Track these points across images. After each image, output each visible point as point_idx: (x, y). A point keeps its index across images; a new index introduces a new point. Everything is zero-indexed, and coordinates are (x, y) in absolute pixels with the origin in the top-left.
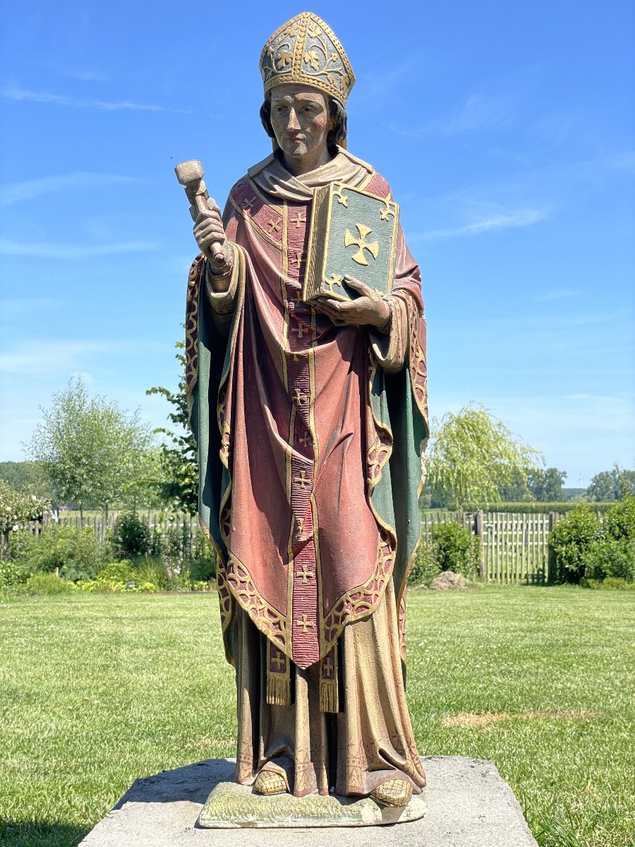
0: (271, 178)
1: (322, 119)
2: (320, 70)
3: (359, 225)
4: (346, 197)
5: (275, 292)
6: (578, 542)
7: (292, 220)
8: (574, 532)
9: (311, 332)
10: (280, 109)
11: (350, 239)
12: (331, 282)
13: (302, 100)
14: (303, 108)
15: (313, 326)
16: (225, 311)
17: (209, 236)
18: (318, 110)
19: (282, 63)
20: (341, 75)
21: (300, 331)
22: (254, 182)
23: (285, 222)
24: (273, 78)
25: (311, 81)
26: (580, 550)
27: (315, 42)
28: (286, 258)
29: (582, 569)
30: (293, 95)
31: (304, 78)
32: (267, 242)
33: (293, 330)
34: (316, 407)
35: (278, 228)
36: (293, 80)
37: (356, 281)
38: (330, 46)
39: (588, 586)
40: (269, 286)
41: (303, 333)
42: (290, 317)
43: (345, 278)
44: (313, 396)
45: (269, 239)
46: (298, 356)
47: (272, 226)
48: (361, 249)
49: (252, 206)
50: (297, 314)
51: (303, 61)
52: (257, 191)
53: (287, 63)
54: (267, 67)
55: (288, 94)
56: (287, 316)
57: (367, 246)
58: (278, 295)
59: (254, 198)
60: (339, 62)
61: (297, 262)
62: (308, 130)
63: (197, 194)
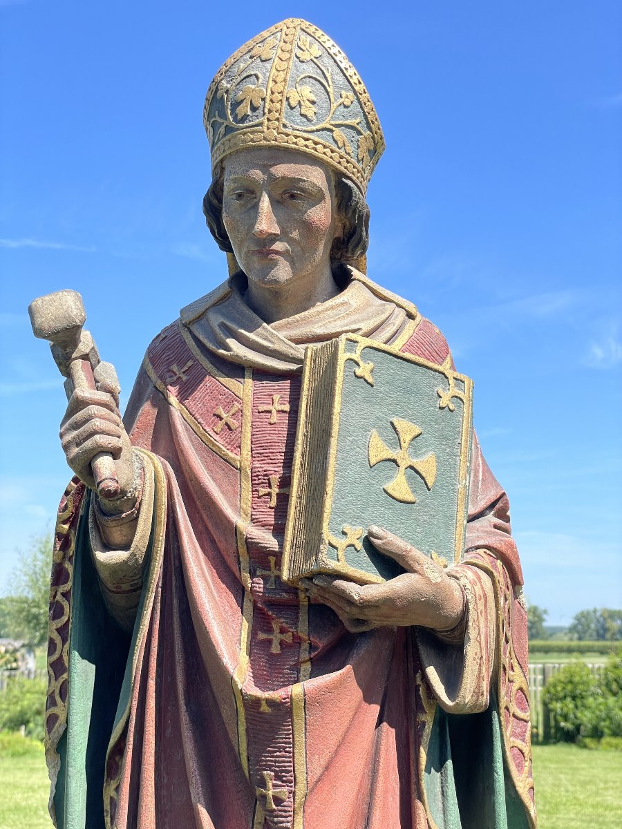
0: (222, 326)
1: (322, 214)
2: (320, 121)
3: (395, 420)
4: (371, 365)
5: (224, 554)
6: (574, 698)
7: (262, 408)
8: (569, 687)
9: (298, 641)
10: (240, 196)
11: (379, 449)
12: (341, 543)
13: (284, 178)
14: (285, 192)
15: (303, 629)
16: (125, 587)
17: (88, 444)
18: (315, 198)
19: (244, 109)
20: (359, 133)
21: (276, 638)
22: (191, 332)
23: (248, 413)
24: (228, 137)
25: (302, 142)
26: (576, 707)
27: (310, 70)
28: (247, 485)
29: (578, 728)
30: (265, 168)
31: (287, 135)
32: (211, 451)
33: (262, 636)
34: (309, 810)
35: (234, 423)
36: (265, 139)
37: (394, 540)
39: (585, 746)
40: (213, 541)
41: (282, 643)
42: (255, 608)
43: (371, 534)
44: (301, 789)
45: (214, 445)
46: (270, 702)
47: (221, 419)
48: (402, 469)
49: (184, 378)
50: (272, 604)
51: (285, 103)
52: (196, 351)
53: (254, 109)
54: (218, 119)
55: (255, 166)
56: (248, 605)
57: (415, 462)
58: (231, 561)
59: (190, 363)
60: (355, 108)
61: (269, 494)
62: (295, 235)
63: (74, 356)
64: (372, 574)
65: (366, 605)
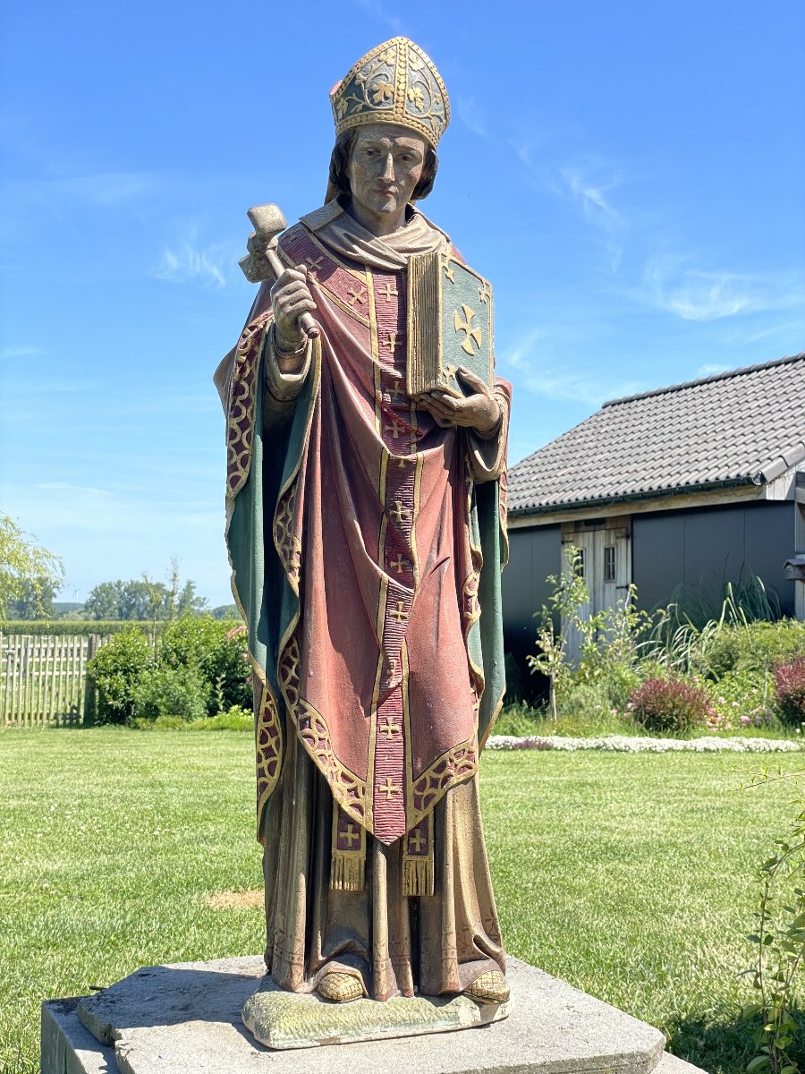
0: (346, 235)
1: (417, 171)
2: (426, 112)
3: (467, 308)
4: (452, 271)
5: (363, 380)
6: (125, 672)
7: (381, 292)
8: (122, 659)
9: (408, 432)
10: (370, 153)
11: (460, 324)
12: (447, 374)
13: (404, 146)
14: (400, 154)
15: (414, 426)
17: (301, 304)
18: (416, 161)
19: (378, 97)
20: (441, 121)
21: (396, 429)
22: (317, 237)
23: (371, 292)
24: (365, 113)
25: (416, 125)
26: (128, 682)
27: (418, 77)
28: (375, 338)
29: (128, 705)
30: (392, 139)
31: (408, 119)
32: (349, 316)
33: (387, 428)
34: (417, 524)
35: (363, 300)
36: (394, 119)
37: (471, 374)
38: (434, 83)
39: (136, 727)
40: (354, 371)
41: (399, 432)
42: (382, 412)
43: (460, 370)
44: (416, 511)
45: (350, 312)
47: (353, 296)
48: (468, 335)
49: (319, 268)
50: (395, 409)
51: (407, 98)
53: (386, 98)
54: (354, 97)
55: (387, 136)
56: (378, 410)
57: (473, 331)
59: (321, 258)
60: (441, 104)
61: (389, 345)
62: (403, 183)
63: (269, 247)
64: (459, 393)
65: (460, 410)
